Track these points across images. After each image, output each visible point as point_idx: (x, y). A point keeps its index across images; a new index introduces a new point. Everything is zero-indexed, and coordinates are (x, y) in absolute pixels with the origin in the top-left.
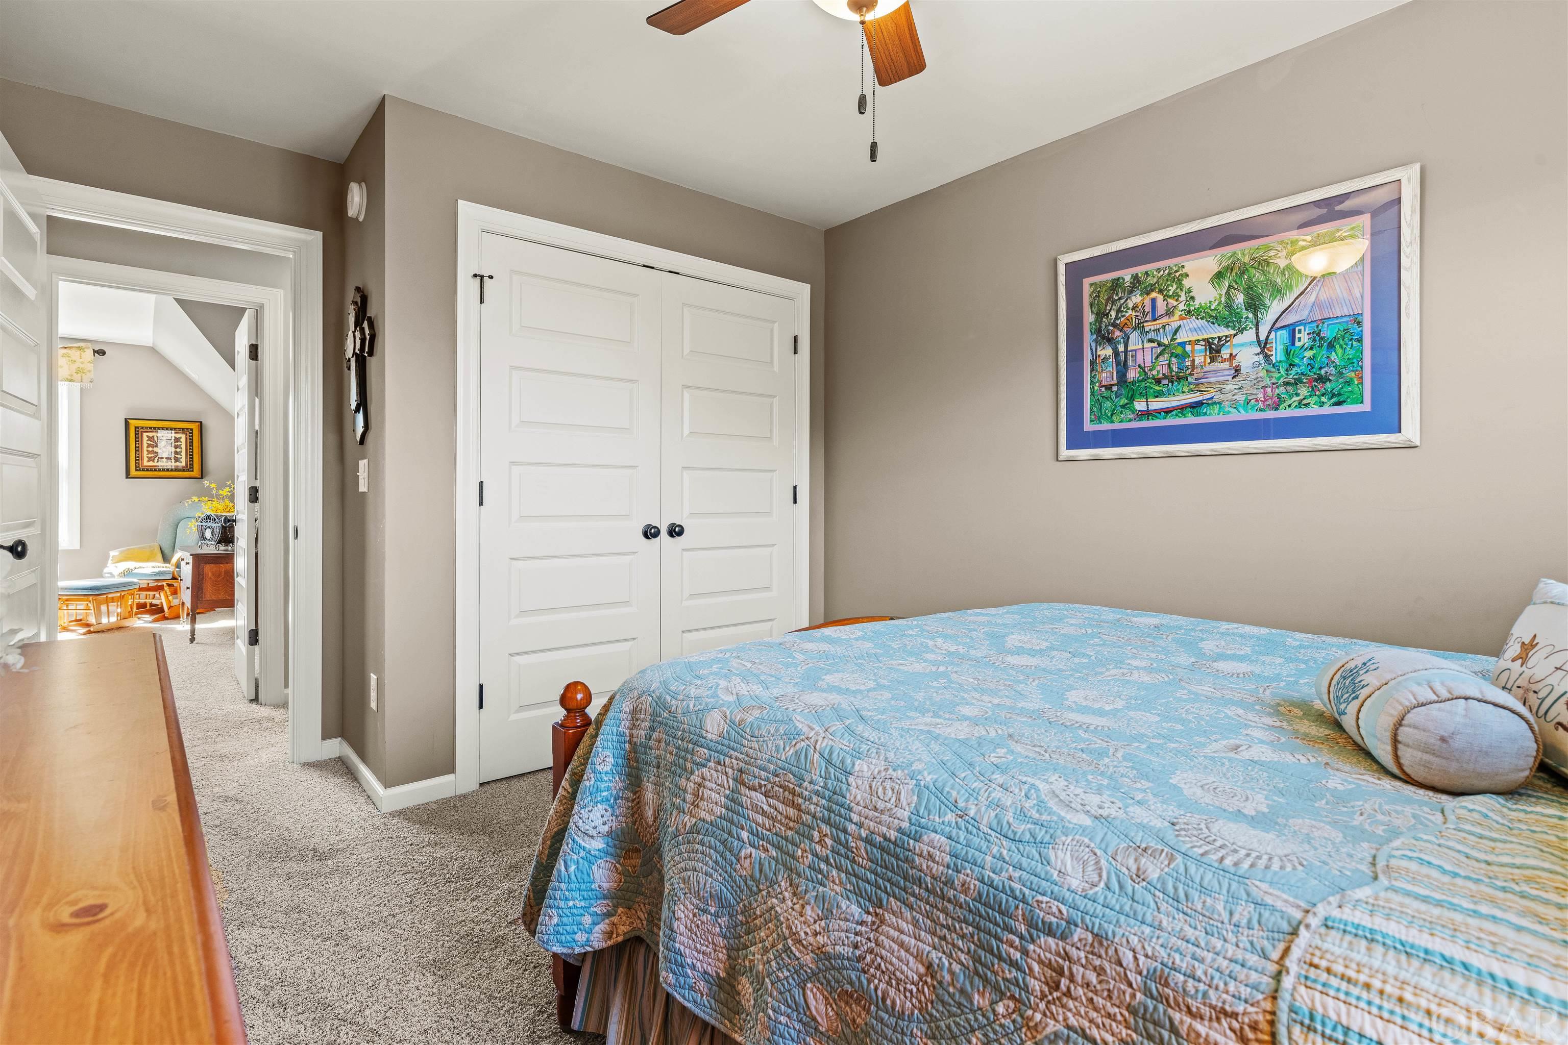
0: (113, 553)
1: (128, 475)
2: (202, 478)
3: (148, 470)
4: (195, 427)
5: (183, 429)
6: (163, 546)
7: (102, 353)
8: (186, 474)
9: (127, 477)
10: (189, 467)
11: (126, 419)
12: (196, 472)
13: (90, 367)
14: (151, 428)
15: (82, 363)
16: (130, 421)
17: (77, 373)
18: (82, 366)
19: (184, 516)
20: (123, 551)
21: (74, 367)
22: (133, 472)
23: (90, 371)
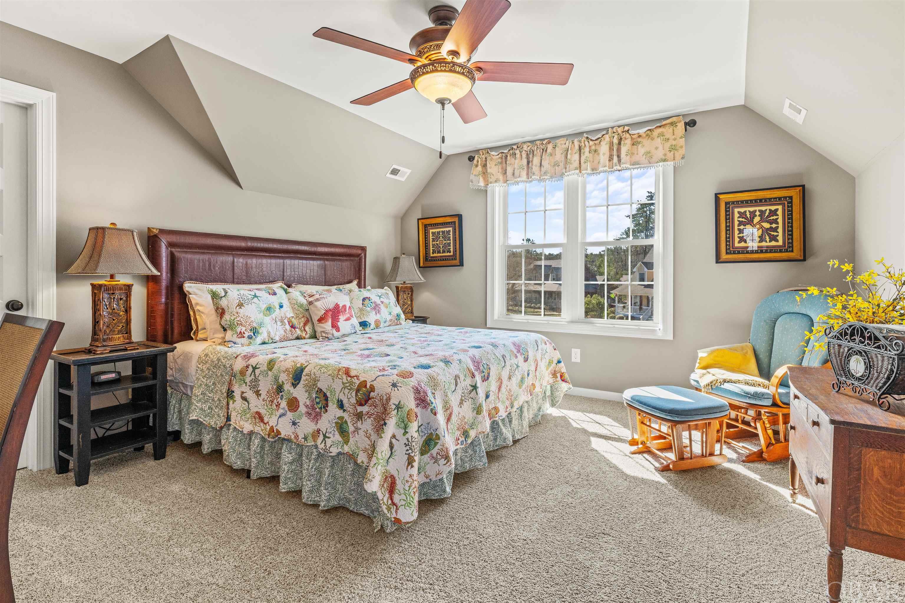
0: (702, 354)
1: (718, 260)
2: (804, 260)
3: (739, 253)
4: (795, 193)
5: (780, 199)
6: (757, 347)
7: (692, 123)
8: (784, 255)
9: (717, 262)
10: (788, 247)
11: (716, 195)
12: (796, 253)
13: (682, 142)
14: (742, 202)
15: (675, 139)
16: (721, 197)
17: (670, 151)
18: (674, 143)
19: (783, 311)
20: (713, 352)
21: (668, 145)
22: (724, 256)
23: (681, 147)
